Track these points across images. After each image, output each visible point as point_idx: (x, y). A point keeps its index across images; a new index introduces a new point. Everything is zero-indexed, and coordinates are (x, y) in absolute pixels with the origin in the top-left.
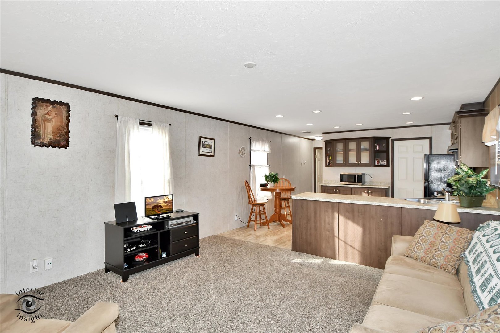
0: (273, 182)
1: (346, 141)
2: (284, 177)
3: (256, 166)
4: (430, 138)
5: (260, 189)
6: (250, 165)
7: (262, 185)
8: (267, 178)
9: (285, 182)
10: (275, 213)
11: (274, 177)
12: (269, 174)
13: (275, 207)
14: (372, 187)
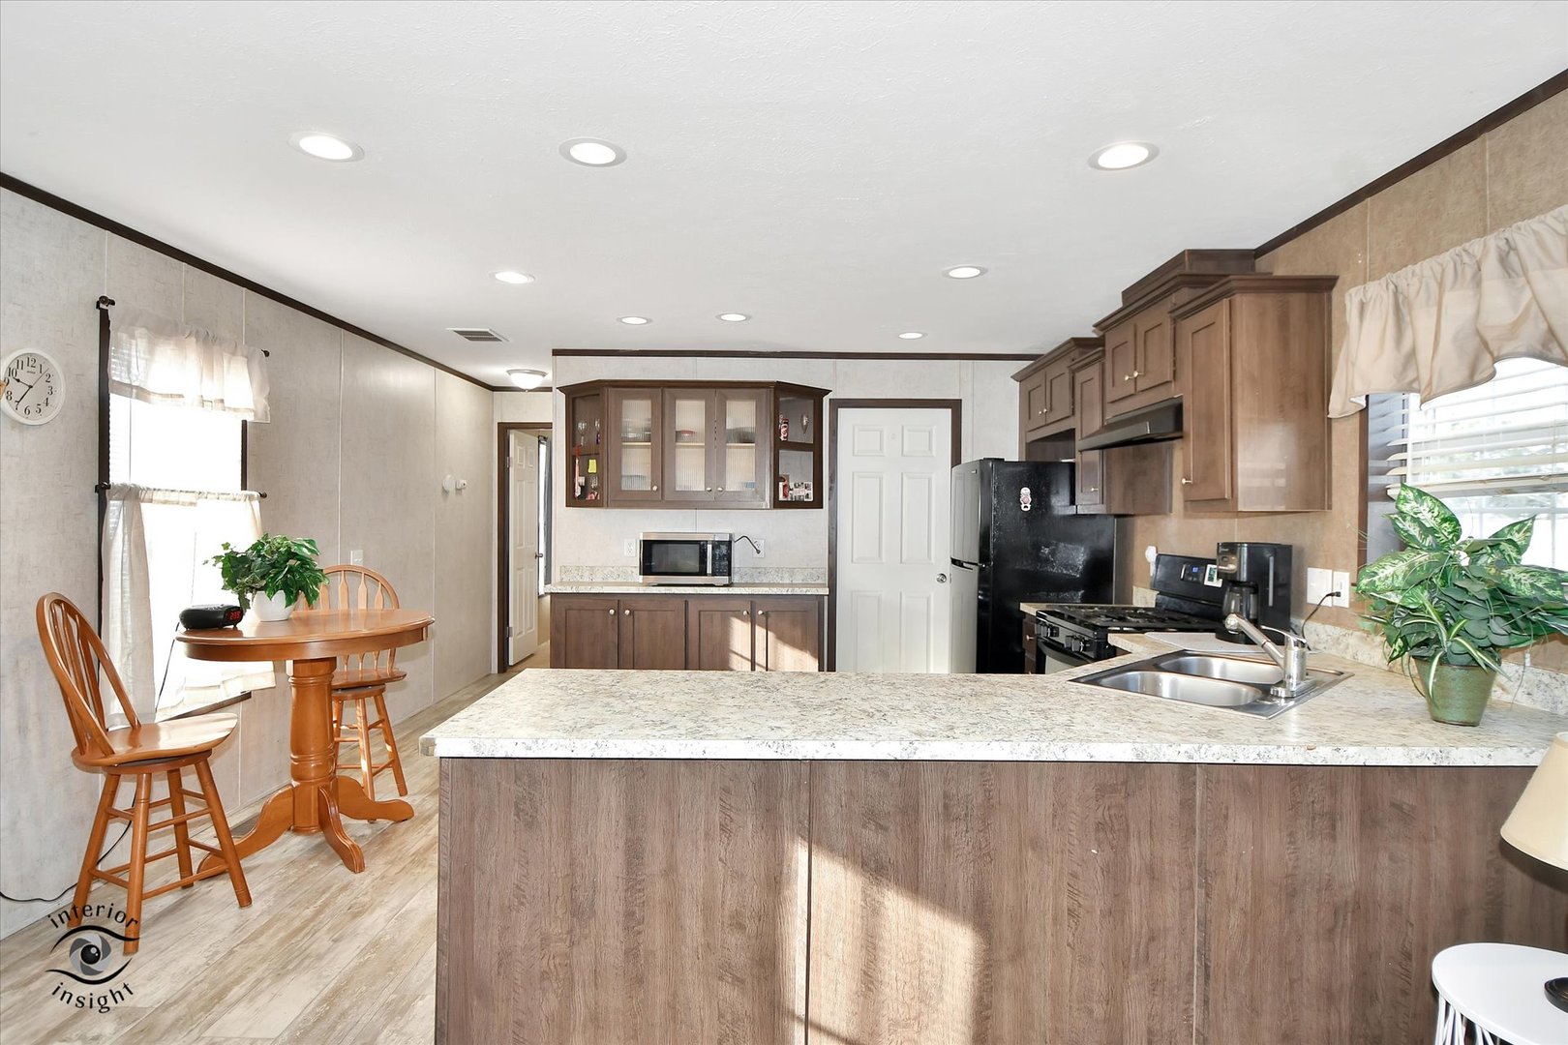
0: (281, 595)
1: (664, 392)
2: (355, 559)
3: (157, 496)
4: (955, 406)
5: (182, 647)
6: (103, 488)
7: (196, 621)
8: (236, 568)
9: (362, 589)
10: (295, 784)
11: (292, 562)
12: (254, 547)
13: (298, 746)
14: (770, 592)
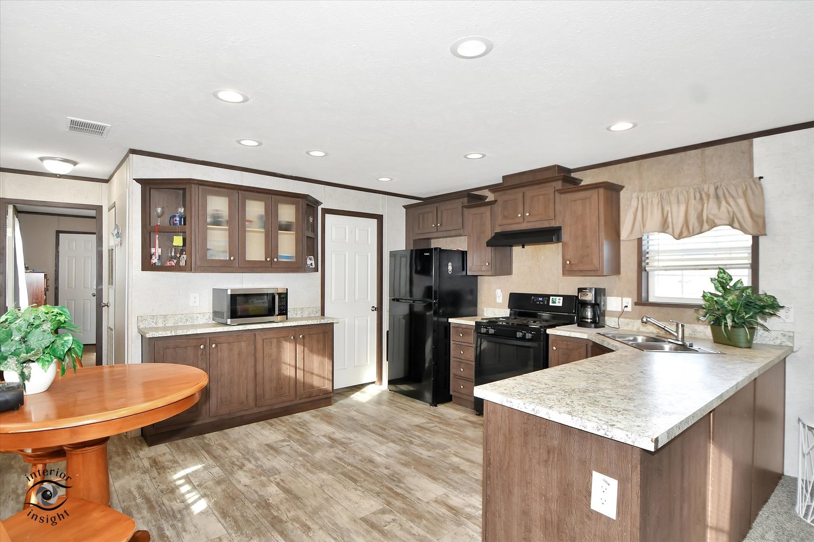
4: (379, 218)
14: (308, 324)
